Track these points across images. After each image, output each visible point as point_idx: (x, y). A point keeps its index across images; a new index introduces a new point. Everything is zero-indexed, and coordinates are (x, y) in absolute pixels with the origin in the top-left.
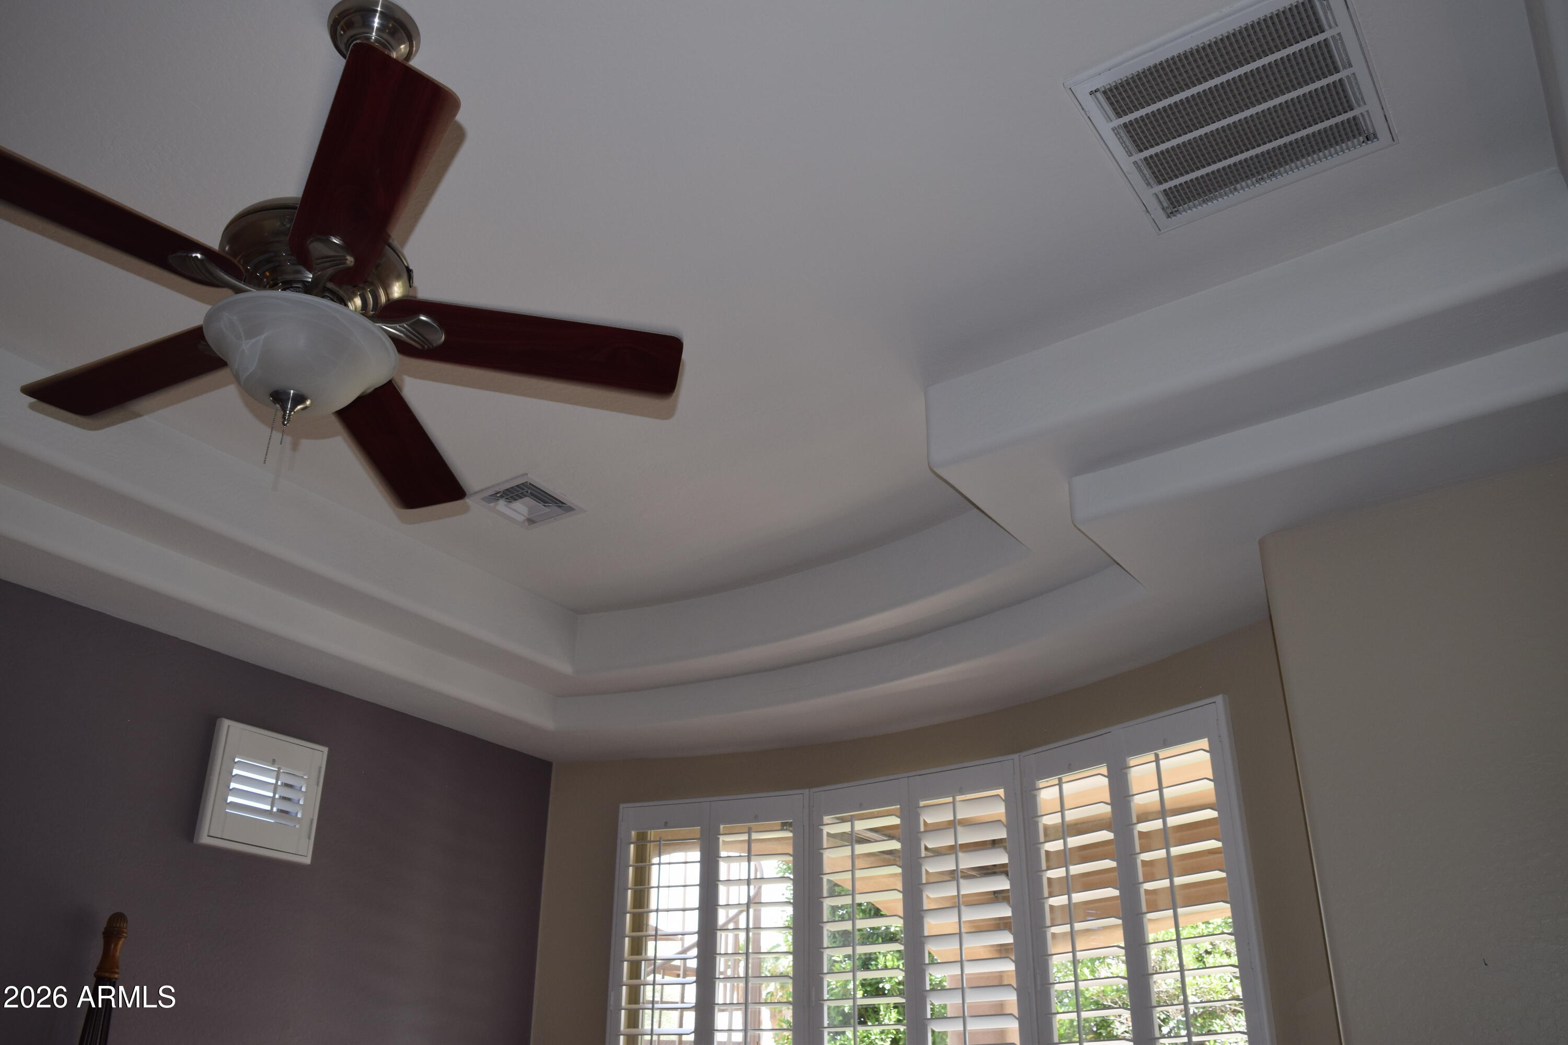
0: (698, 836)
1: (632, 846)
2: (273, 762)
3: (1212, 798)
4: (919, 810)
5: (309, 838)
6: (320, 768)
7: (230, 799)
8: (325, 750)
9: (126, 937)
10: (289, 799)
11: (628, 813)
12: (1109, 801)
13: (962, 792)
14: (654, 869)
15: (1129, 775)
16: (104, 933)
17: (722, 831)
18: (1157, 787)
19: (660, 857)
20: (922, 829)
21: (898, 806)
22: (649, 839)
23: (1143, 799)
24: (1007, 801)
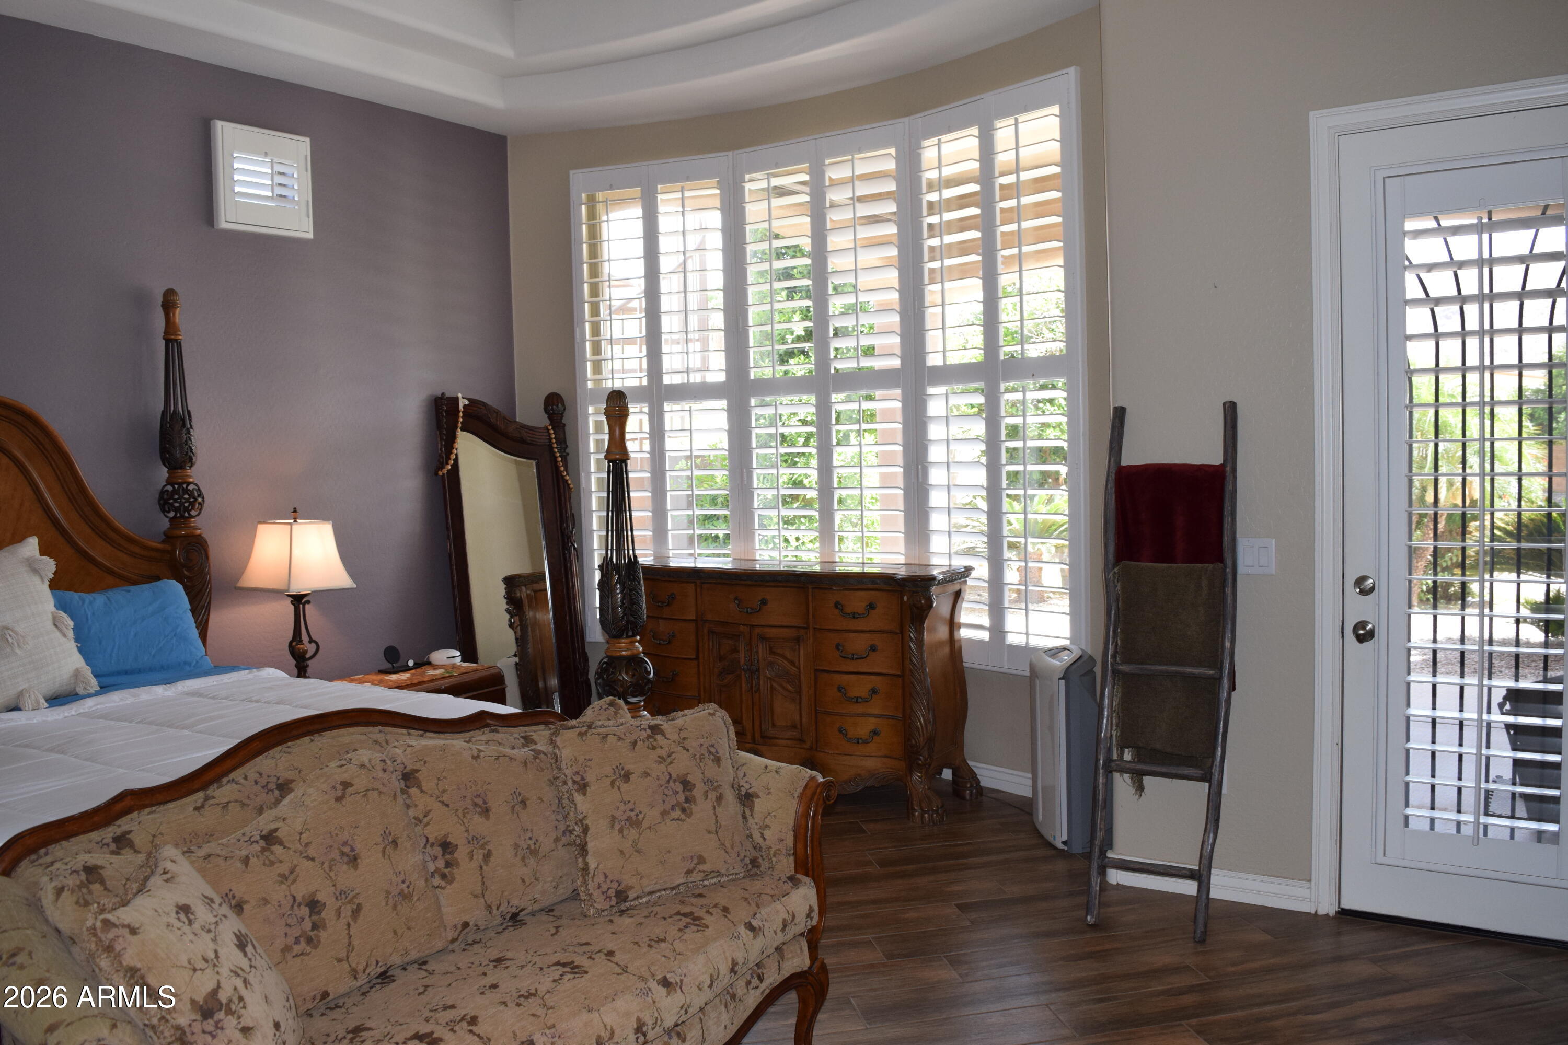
0: (640, 196)
1: (583, 207)
2: (266, 154)
3: (1057, 157)
4: (825, 168)
5: (308, 216)
6: (306, 156)
7: (237, 189)
8: (308, 140)
9: (180, 307)
10: (284, 185)
11: (578, 177)
12: (978, 158)
13: (860, 151)
14: (604, 225)
15: (995, 137)
16: (162, 306)
17: (659, 191)
18: (1014, 147)
19: (607, 215)
20: (827, 184)
21: (807, 165)
22: (597, 200)
23: (1004, 158)
24: (897, 159)
